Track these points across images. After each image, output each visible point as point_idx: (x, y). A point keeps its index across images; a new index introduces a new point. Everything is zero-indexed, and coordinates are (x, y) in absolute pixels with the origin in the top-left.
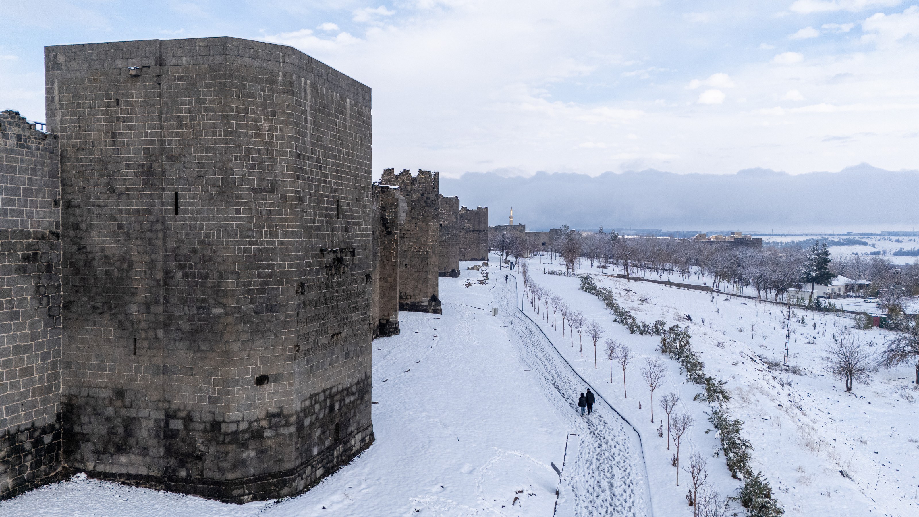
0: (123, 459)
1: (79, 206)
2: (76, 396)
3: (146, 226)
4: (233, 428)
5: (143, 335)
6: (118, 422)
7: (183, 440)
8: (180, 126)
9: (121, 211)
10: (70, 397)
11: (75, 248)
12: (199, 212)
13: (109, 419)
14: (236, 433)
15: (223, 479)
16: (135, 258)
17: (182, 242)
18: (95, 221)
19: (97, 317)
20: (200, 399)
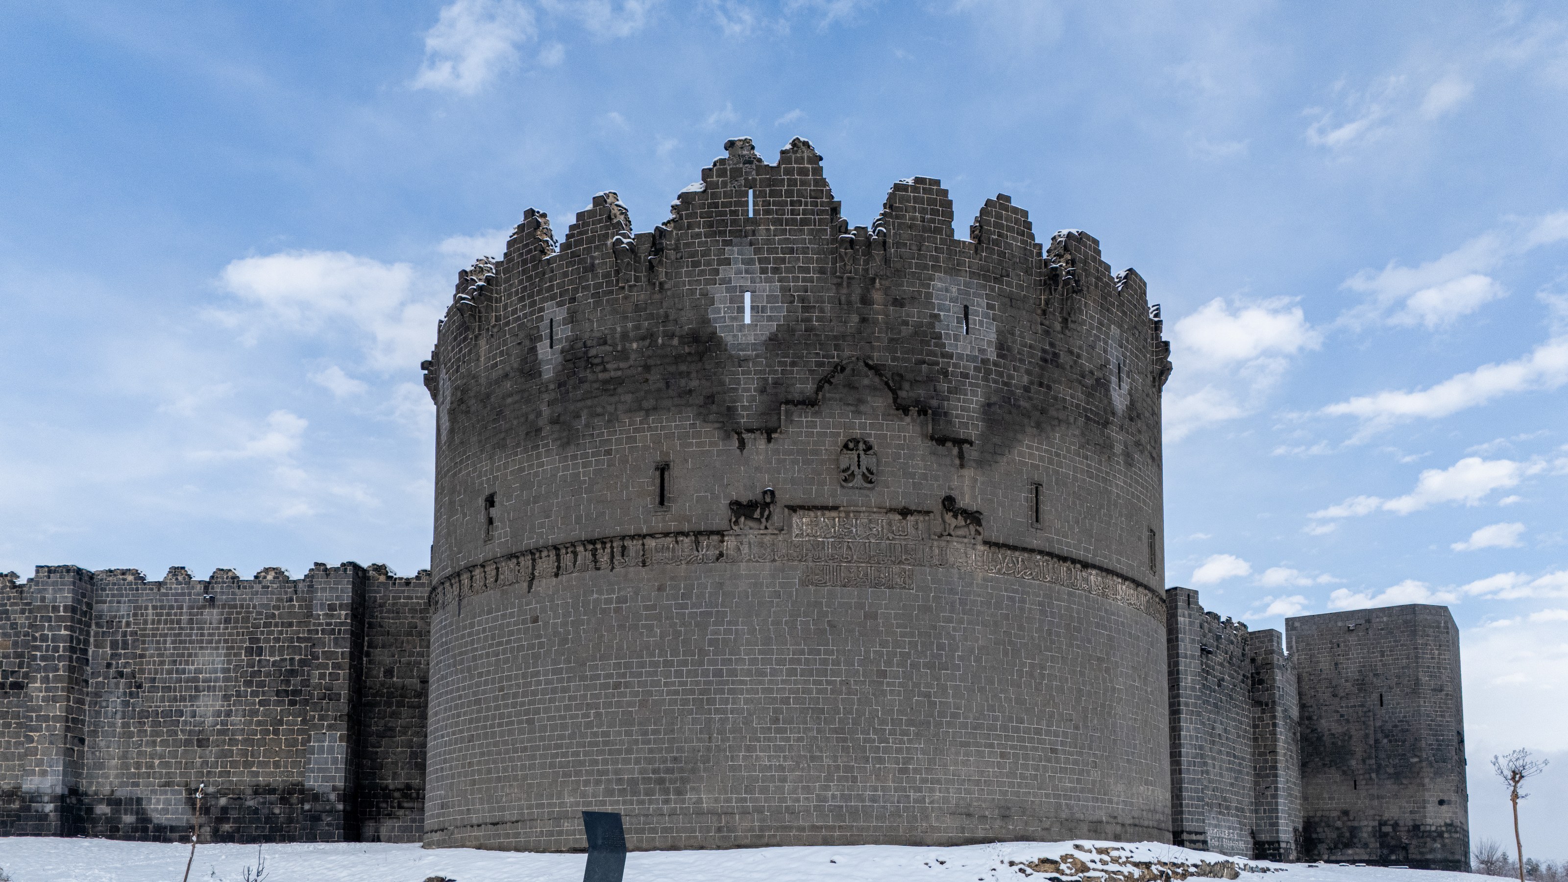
0: (1350, 852)
1: (1311, 706)
2: (1313, 817)
3: (1360, 714)
4: (1428, 828)
5: (1361, 777)
6: (1345, 830)
7: (1392, 838)
8: (1383, 656)
9: (1342, 707)
10: (1309, 818)
11: (1309, 731)
12: (1398, 704)
13: (1338, 829)
14: (1430, 831)
15: (1423, 858)
16: (1353, 732)
17: (1387, 722)
18: (1323, 714)
19: (1327, 769)
20: (1404, 813)
